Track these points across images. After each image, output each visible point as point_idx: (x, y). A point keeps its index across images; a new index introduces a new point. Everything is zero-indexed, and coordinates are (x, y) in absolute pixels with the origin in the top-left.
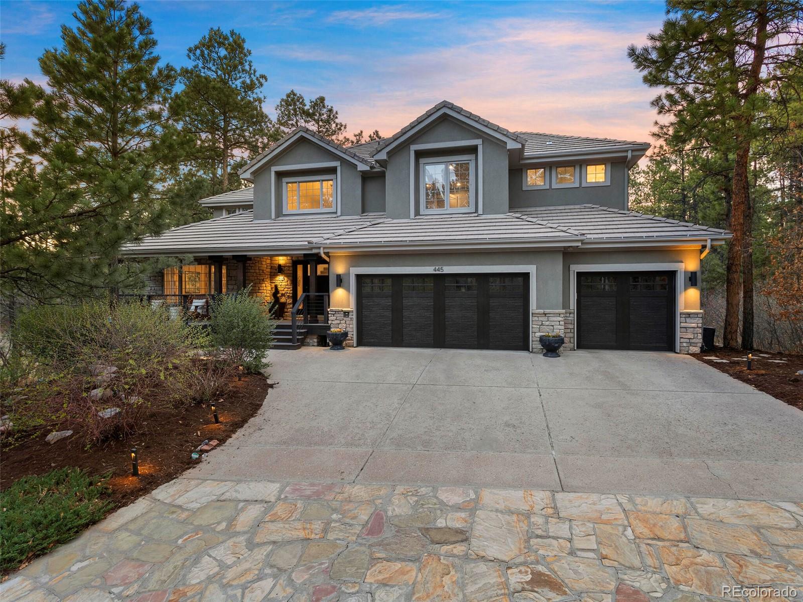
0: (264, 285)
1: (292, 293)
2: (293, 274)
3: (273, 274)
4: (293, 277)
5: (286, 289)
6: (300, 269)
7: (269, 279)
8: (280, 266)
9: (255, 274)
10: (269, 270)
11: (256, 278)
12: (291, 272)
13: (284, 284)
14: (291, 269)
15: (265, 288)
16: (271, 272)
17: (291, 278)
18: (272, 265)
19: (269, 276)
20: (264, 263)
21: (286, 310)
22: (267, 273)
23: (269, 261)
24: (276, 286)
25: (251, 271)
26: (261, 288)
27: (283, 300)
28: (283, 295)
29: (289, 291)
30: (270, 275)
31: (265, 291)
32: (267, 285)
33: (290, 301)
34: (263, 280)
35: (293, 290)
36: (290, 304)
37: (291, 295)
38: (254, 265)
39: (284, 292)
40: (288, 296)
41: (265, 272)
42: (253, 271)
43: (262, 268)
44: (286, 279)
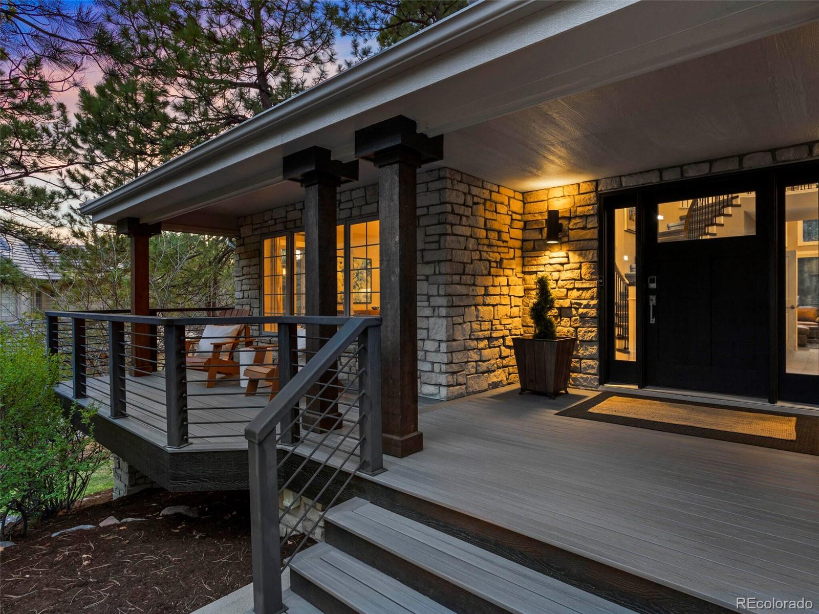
0: (503, 280)
1: (599, 307)
2: (600, 238)
3: (530, 245)
4: (600, 249)
5: (575, 294)
6: (624, 218)
7: (518, 261)
8: (553, 215)
9: (472, 244)
10: (518, 234)
11: (476, 256)
12: (594, 234)
13: (569, 275)
14: (593, 223)
15: (505, 290)
16: (523, 241)
17: (592, 255)
18: (529, 218)
19: (518, 253)
20: (502, 209)
21: (574, 363)
22: (511, 243)
23: (517, 206)
24: (542, 284)
25: (459, 230)
26: (492, 290)
27: (563, 329)
28: (564, 312)
29: (588, 299)
30: (522, 248)
31: (506, 300)
32: (513, 280)
33: (590, 333)
34: (500, 264)
35: (599, 296)
36: (590, 342)
37: (593, 312)
38: (468, 212)
39: (566, 303)
40: (583, 317)
41: (505, 237)
42: (467, 231)
43: (496, 226)
44: (574, 258)
